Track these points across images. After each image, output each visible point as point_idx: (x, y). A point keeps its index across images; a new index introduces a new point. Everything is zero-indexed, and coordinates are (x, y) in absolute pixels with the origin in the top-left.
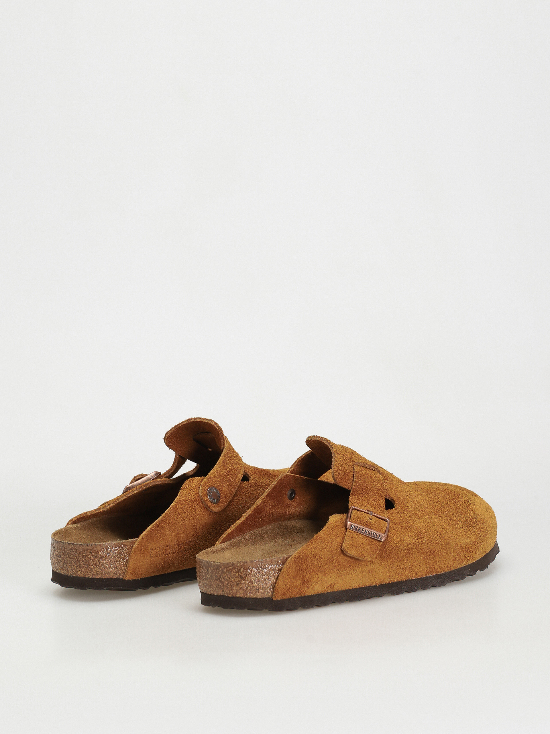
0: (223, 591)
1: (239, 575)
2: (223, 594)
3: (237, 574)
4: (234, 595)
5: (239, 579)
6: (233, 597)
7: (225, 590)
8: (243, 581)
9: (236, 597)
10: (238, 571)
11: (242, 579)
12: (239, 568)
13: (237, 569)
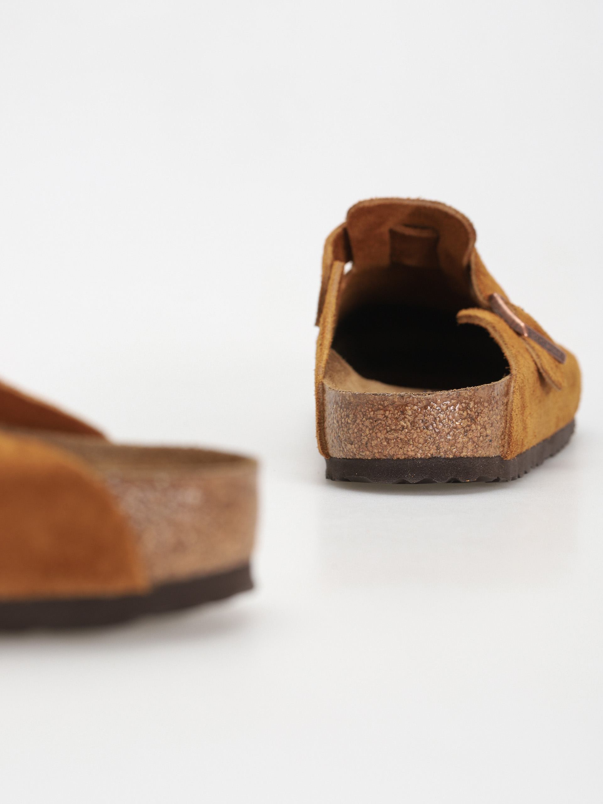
0: (438, 448)
1: (468, 414)
2: (436, 455)
3: (465, 414)
4: (458, 454)
5: (468, 422)
6: (455, 459)
7: (441, 446)
8: (474, 426)
9: (461, 457)
10: (466, 407)
11: (473, 422)
12: (467, 401)
13: (465, 403)
